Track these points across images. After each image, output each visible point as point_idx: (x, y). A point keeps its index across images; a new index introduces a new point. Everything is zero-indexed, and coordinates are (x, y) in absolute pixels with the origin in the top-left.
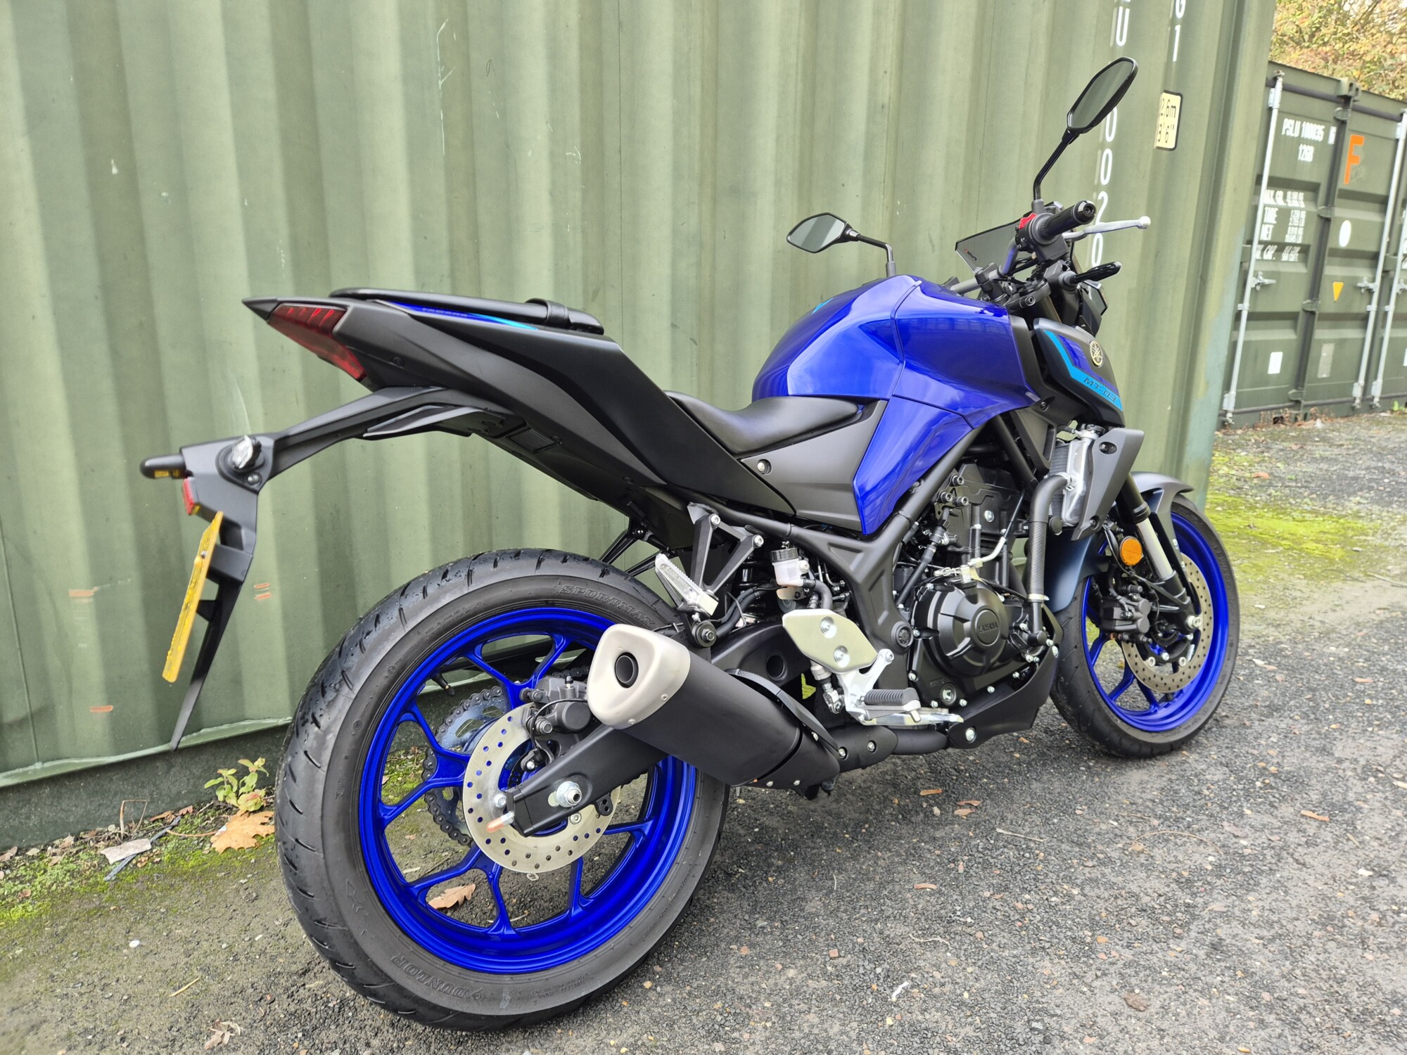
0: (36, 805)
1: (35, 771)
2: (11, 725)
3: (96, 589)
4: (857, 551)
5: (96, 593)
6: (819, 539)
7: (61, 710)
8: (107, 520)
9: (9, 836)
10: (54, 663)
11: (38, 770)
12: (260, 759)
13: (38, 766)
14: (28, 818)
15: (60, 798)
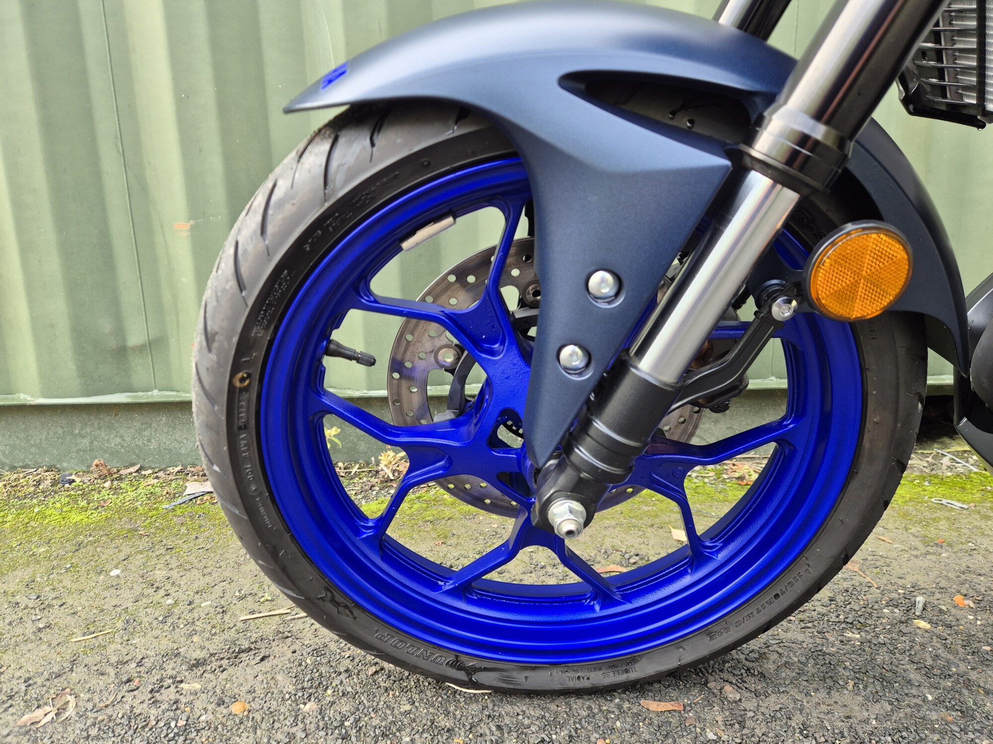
0: (156, 431)
1: (152, 396)
2: (132, 348)
3: (192, 222)
5: (191, 226)
7: (172, 341)
8: (200, 151)
9: (134, 453)
10: (167, 296)
11: (156, 395)
12: (334, 429)
13: (156, 392)
14: (149, 441)
15: (174, 429)
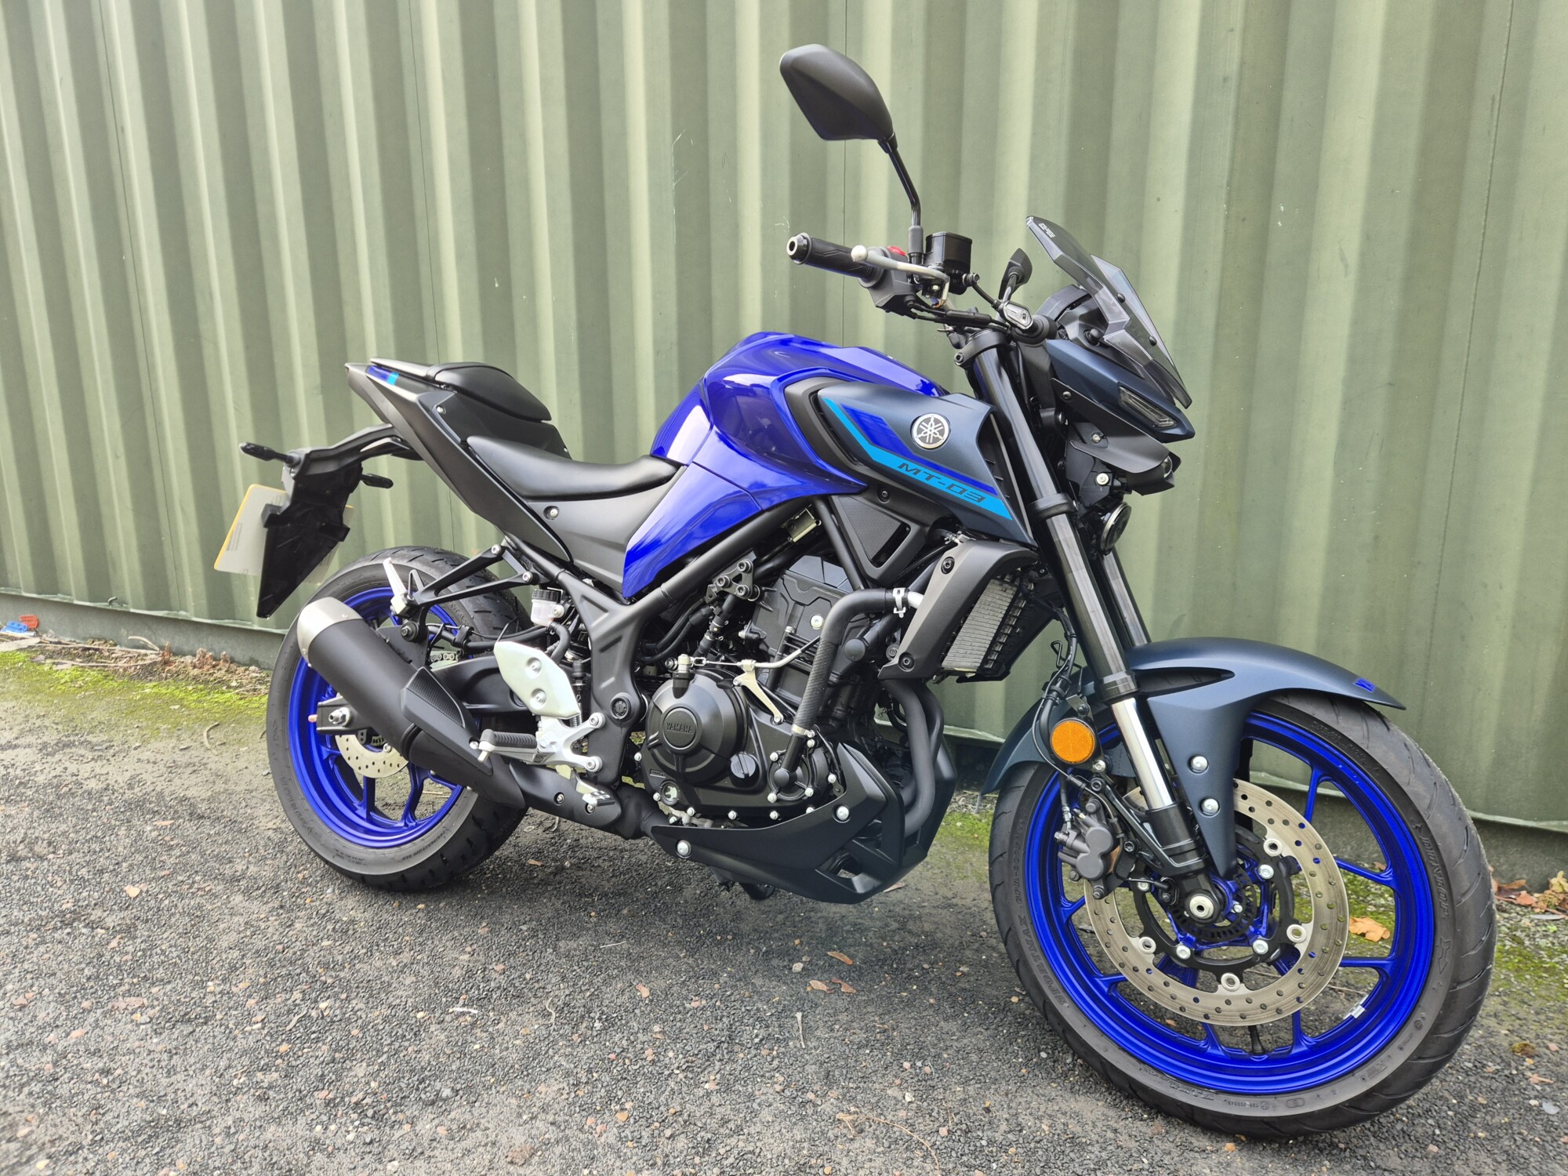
4: (605, 610)
6: (577, 587)
